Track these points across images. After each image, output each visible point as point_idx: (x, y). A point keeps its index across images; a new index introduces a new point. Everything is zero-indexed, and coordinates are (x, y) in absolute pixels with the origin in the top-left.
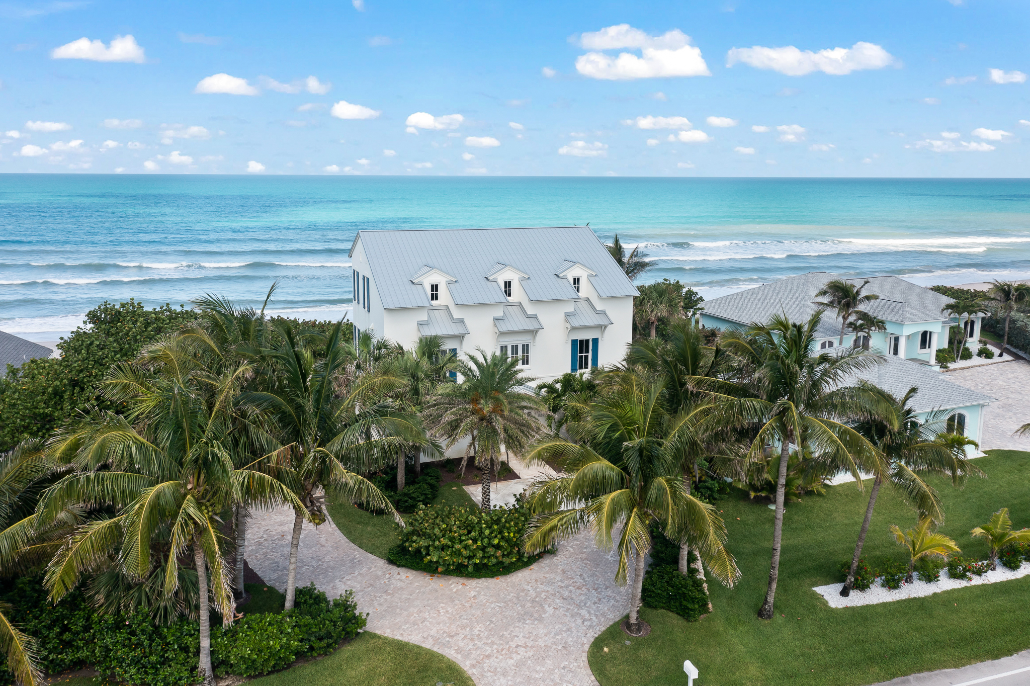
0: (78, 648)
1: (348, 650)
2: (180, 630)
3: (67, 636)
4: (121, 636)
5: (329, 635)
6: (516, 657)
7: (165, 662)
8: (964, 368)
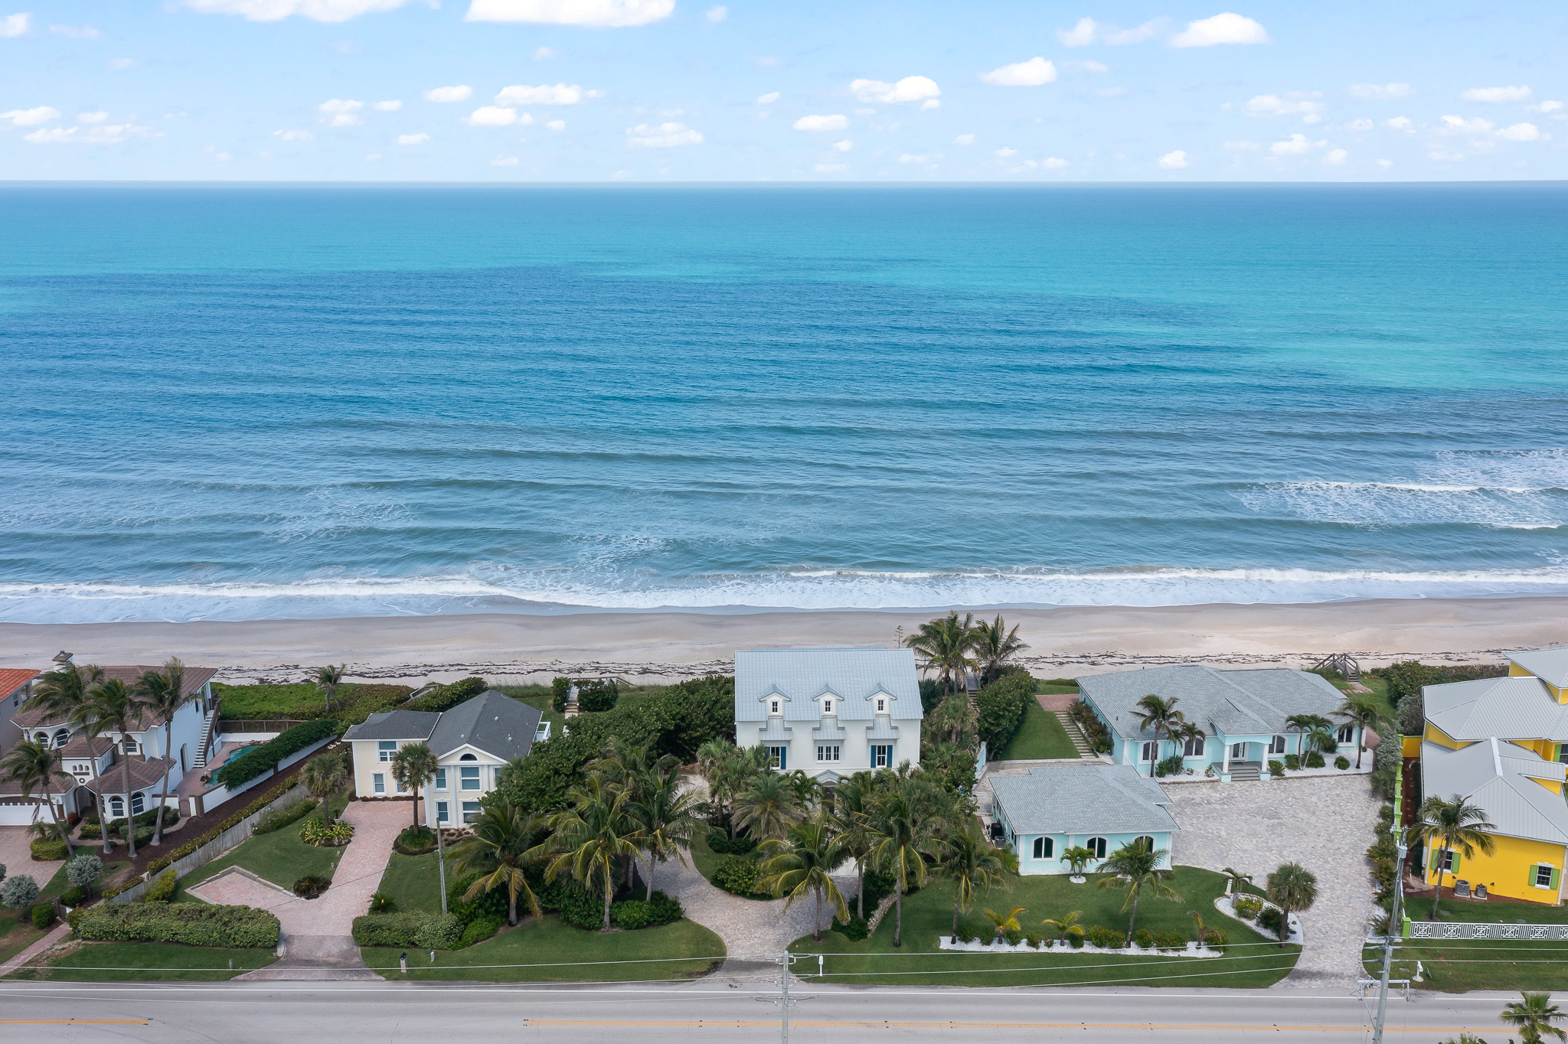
0: (554, 904)
1: (674, 924)
2: (597, 902)
3: (550, 897)
4: (572, 901)
5: (663, 916)
6: (752, 942)
7: (590, 915)
8: (1301, 778)
